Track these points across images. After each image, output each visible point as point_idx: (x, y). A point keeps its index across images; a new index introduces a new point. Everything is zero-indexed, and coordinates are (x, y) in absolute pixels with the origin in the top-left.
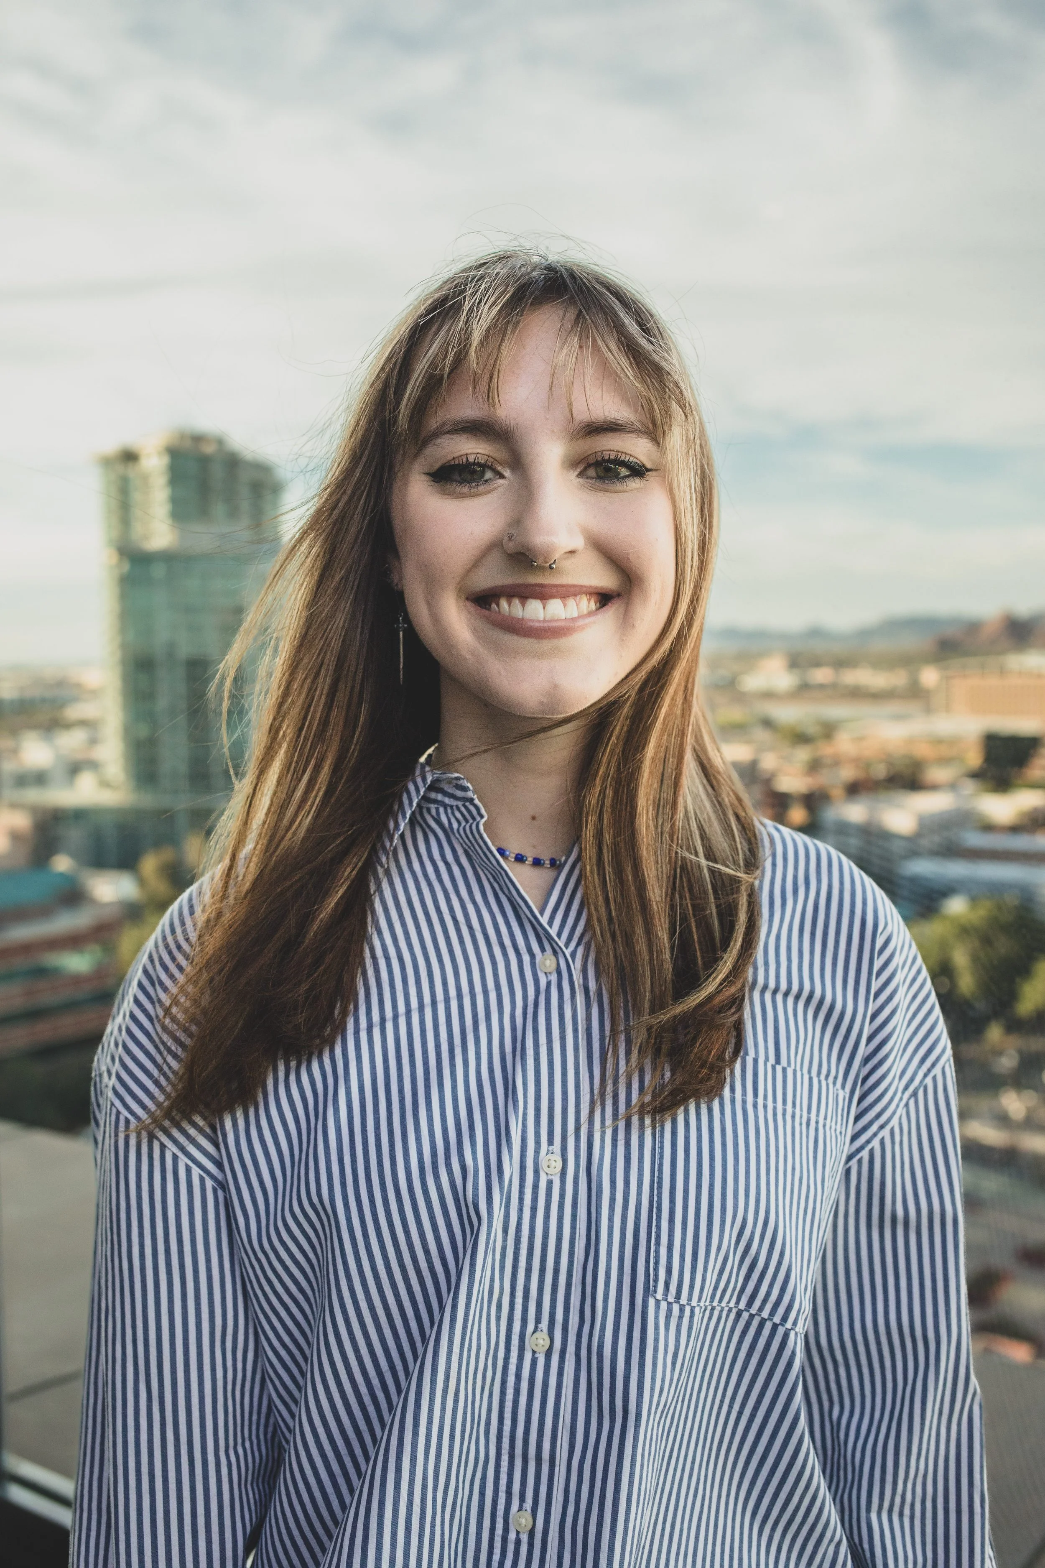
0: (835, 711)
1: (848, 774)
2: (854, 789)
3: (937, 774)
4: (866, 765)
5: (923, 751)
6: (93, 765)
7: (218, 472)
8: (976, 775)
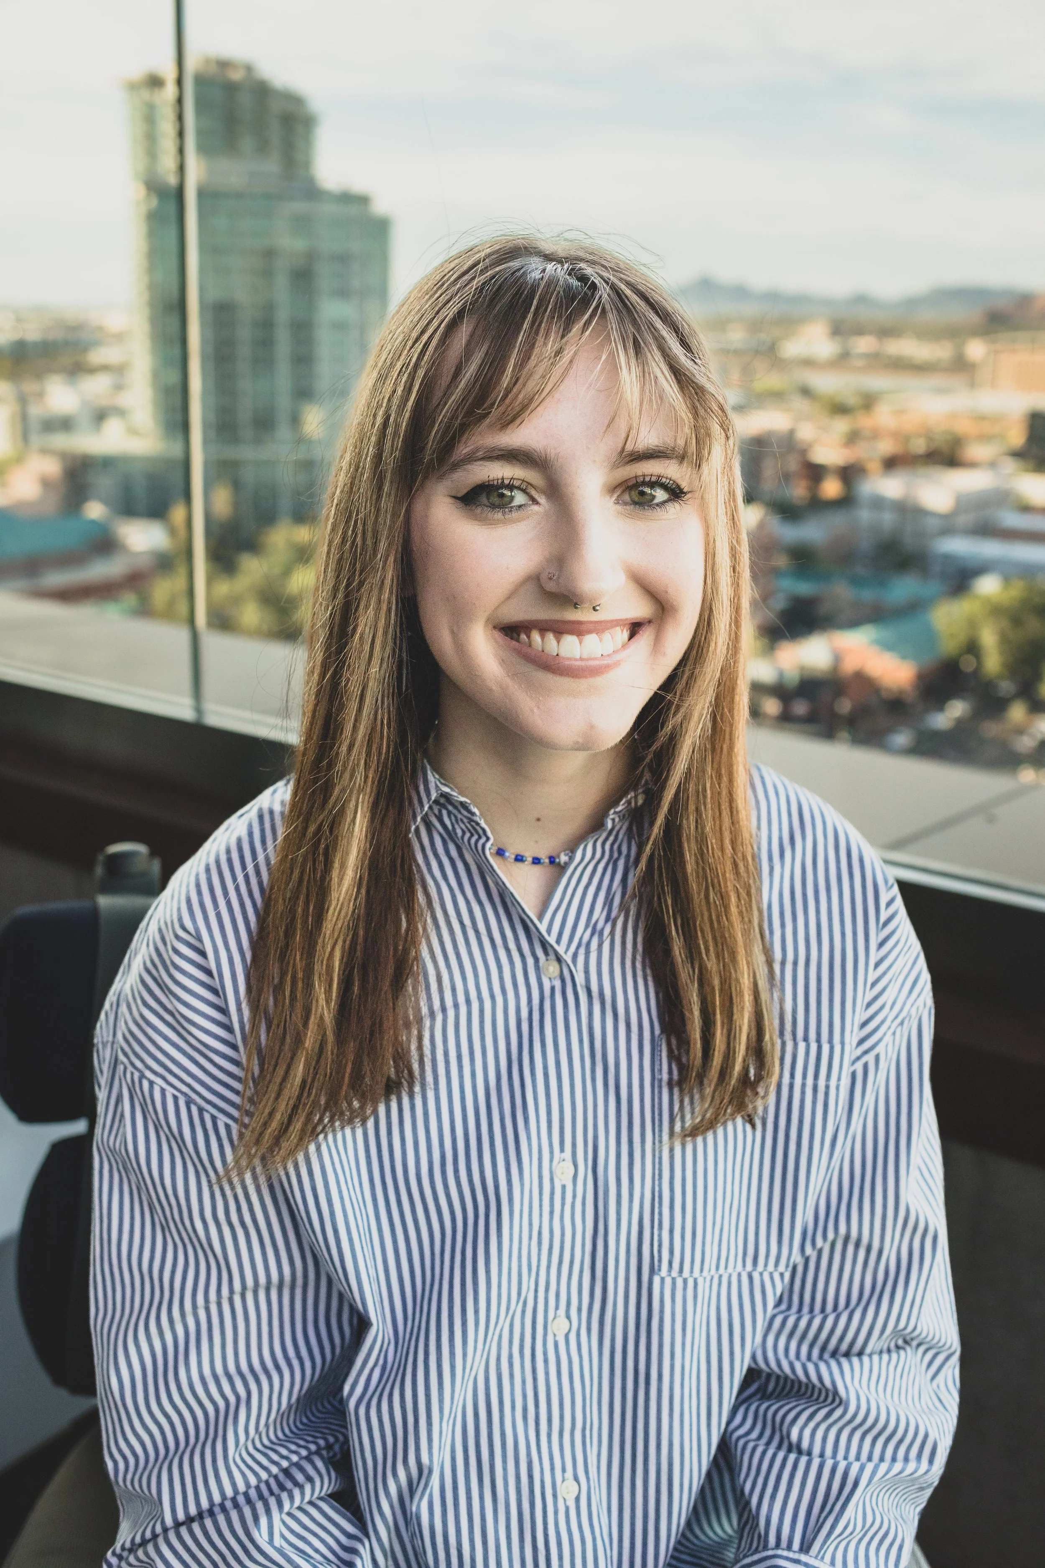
0: (876, 382)
1: (886, 447)
2: (891, 463)
3: (976, 451)
4: (905, 438)
5: (963, 427)
6: (120, 412)
7: (246, 100)
8: (1018, 454)
